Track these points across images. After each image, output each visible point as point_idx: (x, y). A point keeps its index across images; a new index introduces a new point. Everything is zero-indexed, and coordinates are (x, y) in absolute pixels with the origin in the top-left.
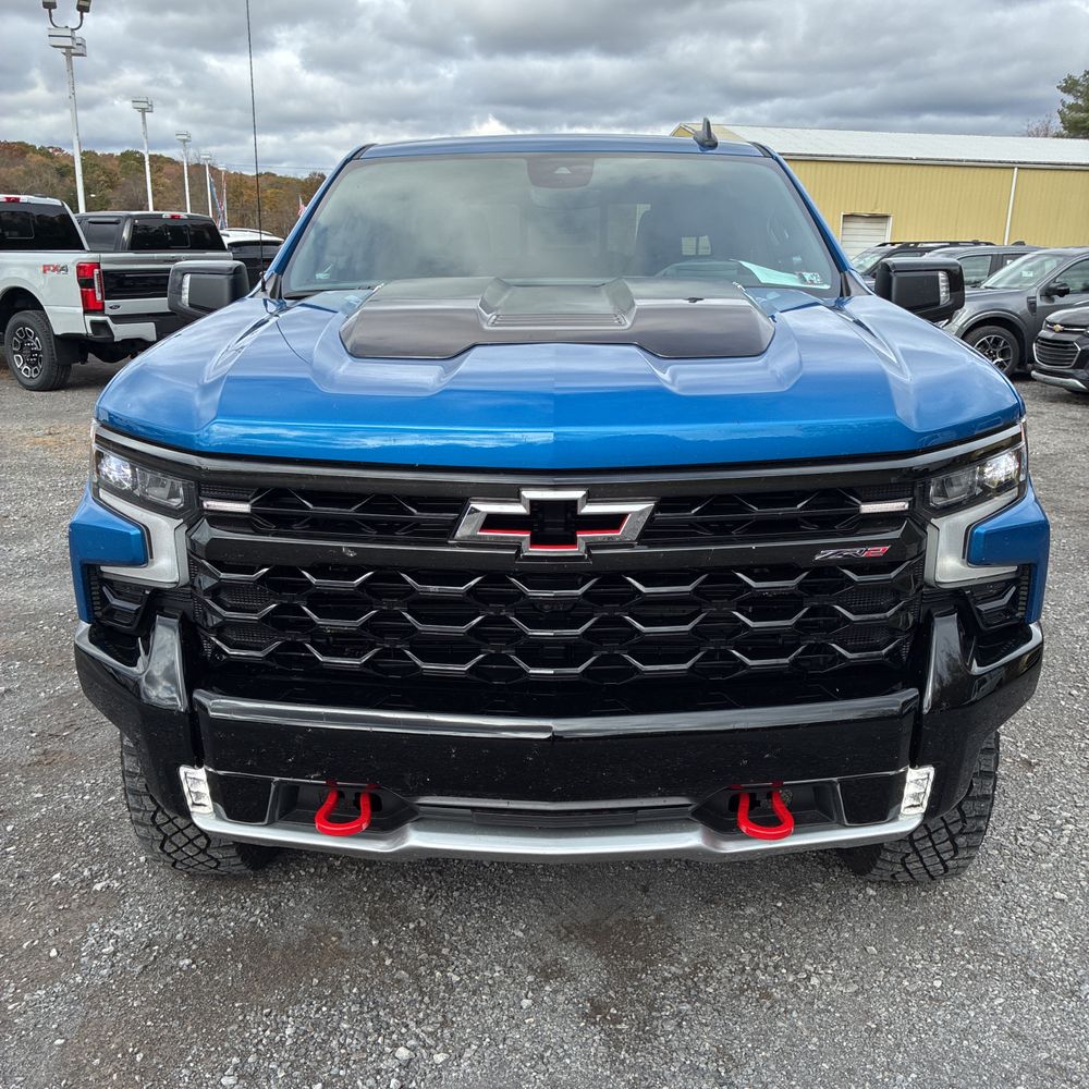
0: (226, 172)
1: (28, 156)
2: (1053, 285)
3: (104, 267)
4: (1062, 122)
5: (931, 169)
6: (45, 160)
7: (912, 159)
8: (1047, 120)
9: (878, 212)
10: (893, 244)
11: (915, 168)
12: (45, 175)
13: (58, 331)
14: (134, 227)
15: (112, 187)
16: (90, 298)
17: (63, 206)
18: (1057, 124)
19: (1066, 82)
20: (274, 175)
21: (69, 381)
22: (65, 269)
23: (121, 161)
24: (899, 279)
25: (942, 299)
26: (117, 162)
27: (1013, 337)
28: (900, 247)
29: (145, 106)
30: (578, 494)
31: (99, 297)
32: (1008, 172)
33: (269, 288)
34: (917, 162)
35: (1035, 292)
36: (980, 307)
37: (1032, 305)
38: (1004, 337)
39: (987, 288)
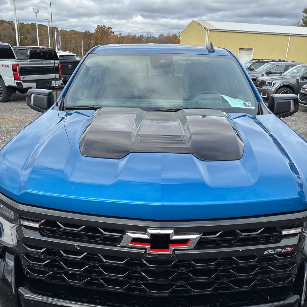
0: (61, 30)
1: (4, 24)
2: (304, 76)
3: (20, 66)
4: (303, 22)
5: (265, 35)
6: (9, 25)
7: (260, 32)
8: (299, 21)
9: (250, 47)
10: (255, 60)
11: (261, 35)
12: (9, 29)
13: (7, 85)
14: (31, 51)
15: (28, 33)
16: (16, 75)
17: (9, 45)
18: (301, 22)
19: (304, 10)
20: (75, 31)
21: (10, 99)
22: (8, 66)
23: (31, 26)
24: (277, 103)
25: (291, 109)
26: (30, 26)
27: (291, 91)
28: (258, 61)
29: (36, 11)
30: (170, 232)
31: (19, 75)
32: (288, 36)
33: (59, 104)
34: (262, 33)
35: (299, 78)
36: (283, 82)
37: (298, 82)
38: (289, 91)
39: (284, 76)
